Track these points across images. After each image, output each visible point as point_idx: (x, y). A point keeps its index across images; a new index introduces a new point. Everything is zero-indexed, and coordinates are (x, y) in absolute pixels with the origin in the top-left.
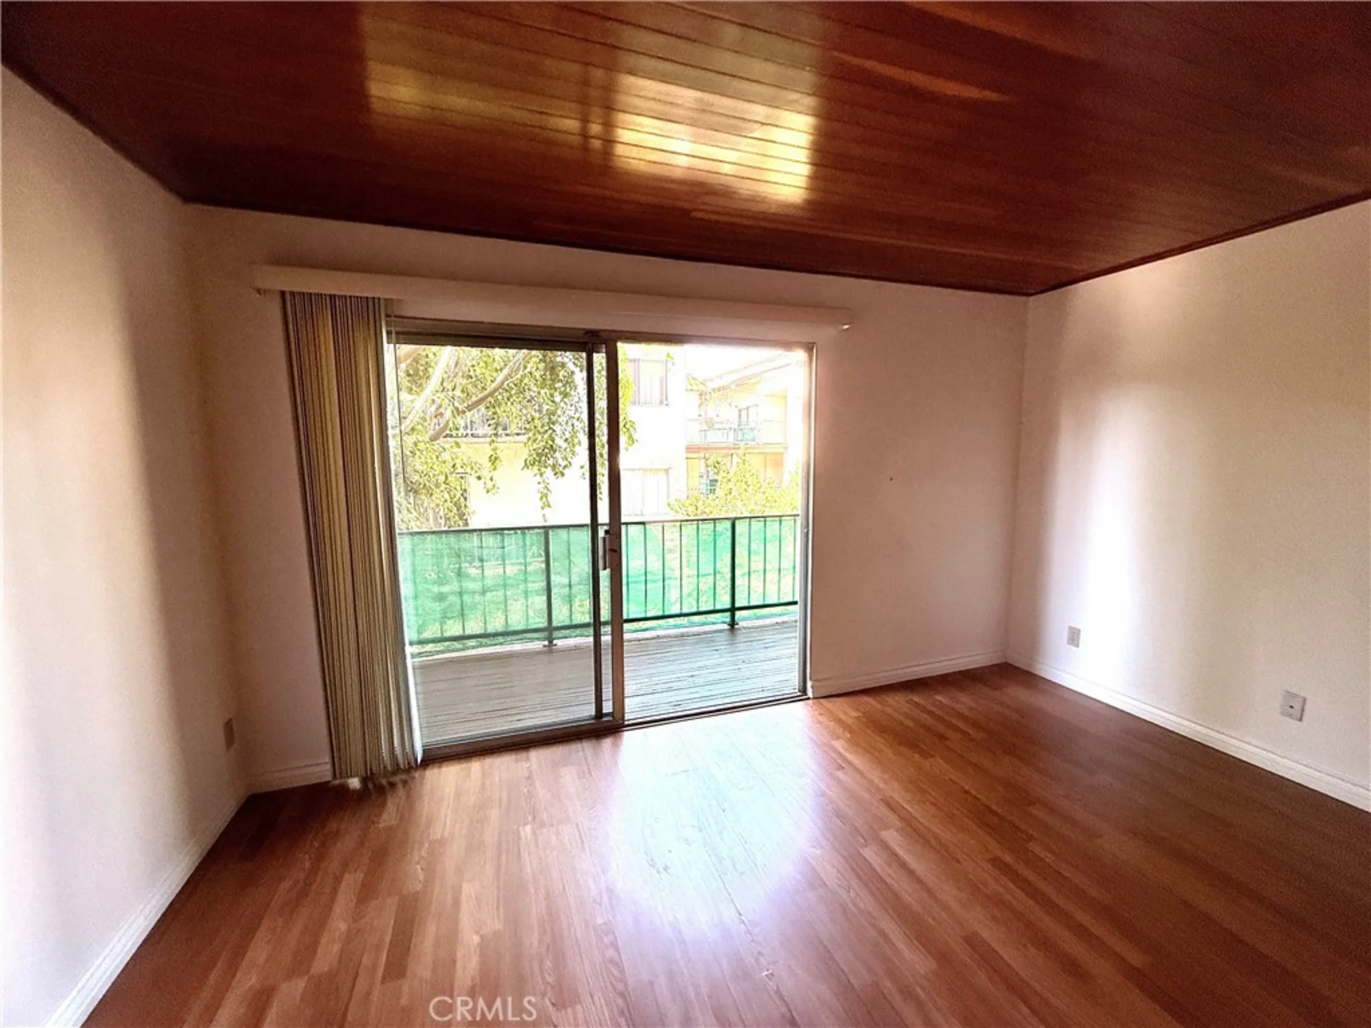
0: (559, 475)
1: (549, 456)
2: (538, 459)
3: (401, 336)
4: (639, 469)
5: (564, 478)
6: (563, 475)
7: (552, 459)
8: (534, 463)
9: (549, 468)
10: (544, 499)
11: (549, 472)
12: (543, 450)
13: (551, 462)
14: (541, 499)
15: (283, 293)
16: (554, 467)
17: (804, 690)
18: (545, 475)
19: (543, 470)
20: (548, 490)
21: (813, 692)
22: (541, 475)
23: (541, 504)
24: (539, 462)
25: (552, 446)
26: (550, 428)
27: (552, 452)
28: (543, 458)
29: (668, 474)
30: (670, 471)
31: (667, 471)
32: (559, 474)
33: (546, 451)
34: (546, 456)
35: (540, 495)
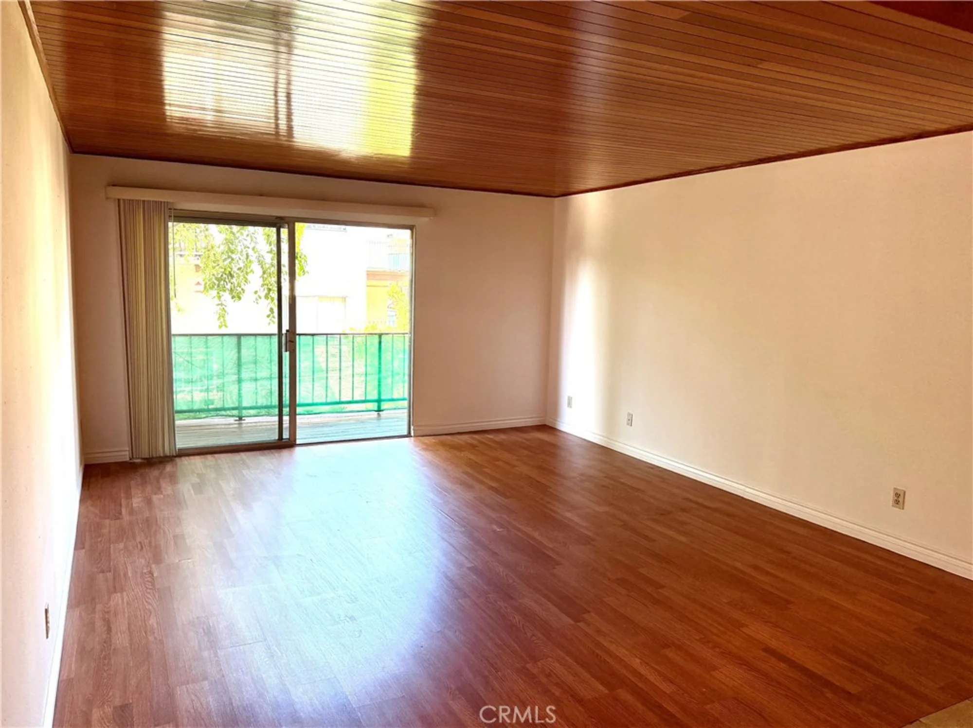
0: (237, 298)
1: (227, 280)
2: (217, 283)
3: (176, 218)
4: (314, 296)
5: (240, 302)
6: (240, 298)
7: (229, 284)
8: (213, 287)
9: (227, 292)
10: (222, 319)
11: (226, 296)
12: (222, 276)
13: (229, 286)
14: (219, 319)
15: (119, 200)
16: (231, 290)
17: (409, 432)
18: (222, 299)
19: (221, 293)
20: (225, 312)
21: (414, 433)
22: (219, 297)
23: (218, 323)
24: (218, 286)
25: (230, 272)
26: (229, 257)
27: (230, 278)
28: (222, 282)
29: (345, 301)
30: (347, 298)
31: (344, 299)
32: (237, 296)
33: (224, 276)
34: (225, 281)
35: (218, 316)
